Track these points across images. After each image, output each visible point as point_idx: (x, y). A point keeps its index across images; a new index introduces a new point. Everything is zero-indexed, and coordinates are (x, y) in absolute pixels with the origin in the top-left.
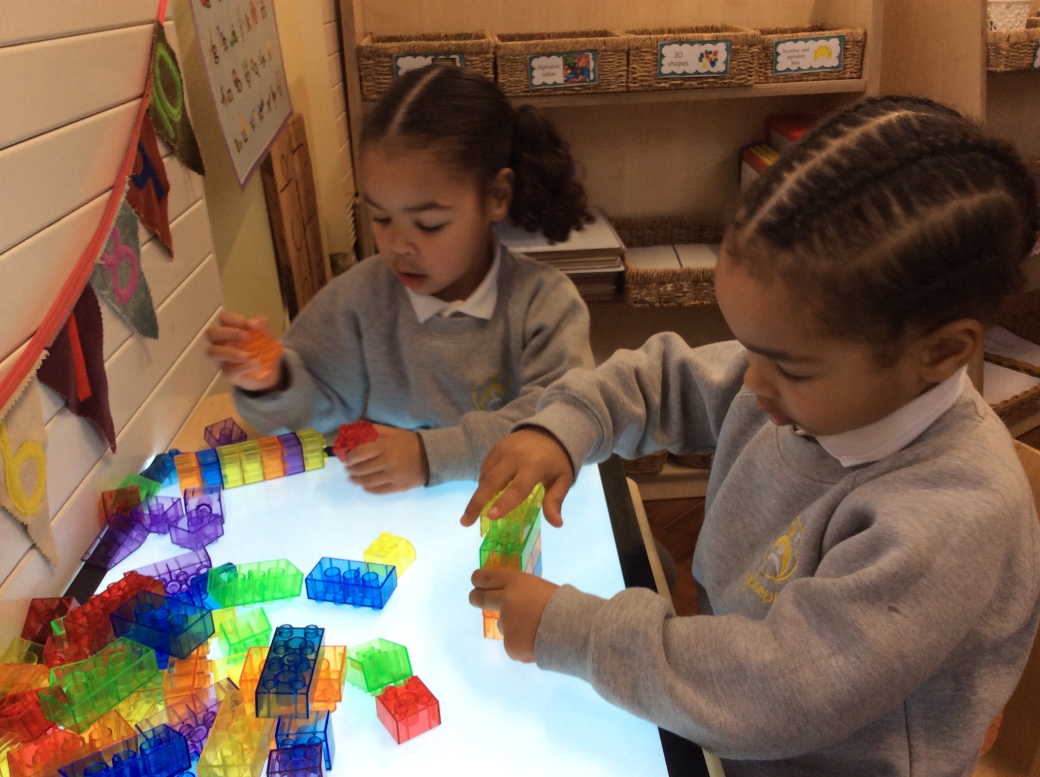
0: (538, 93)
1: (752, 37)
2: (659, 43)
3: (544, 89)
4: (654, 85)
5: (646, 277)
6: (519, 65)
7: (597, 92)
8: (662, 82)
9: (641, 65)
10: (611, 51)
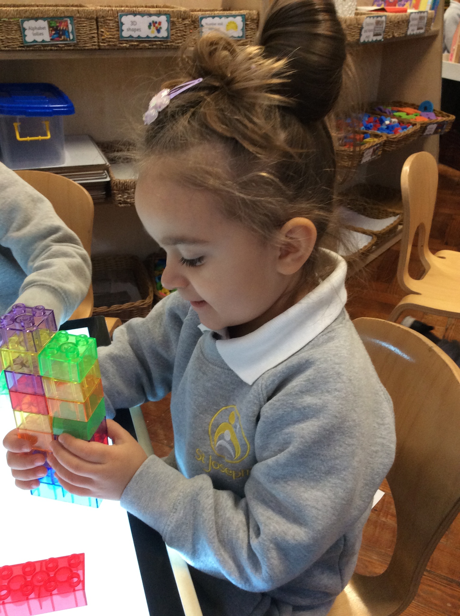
0: (31, 48)
1: (184, 12)
2: (119, 14)
3: (35, 45)
4: (118, 45)
5: (127, 185)
6: (13, 26)
7: (76, 49)
8: (123, 43)
9: (108, 30)
10: (83, 18)
